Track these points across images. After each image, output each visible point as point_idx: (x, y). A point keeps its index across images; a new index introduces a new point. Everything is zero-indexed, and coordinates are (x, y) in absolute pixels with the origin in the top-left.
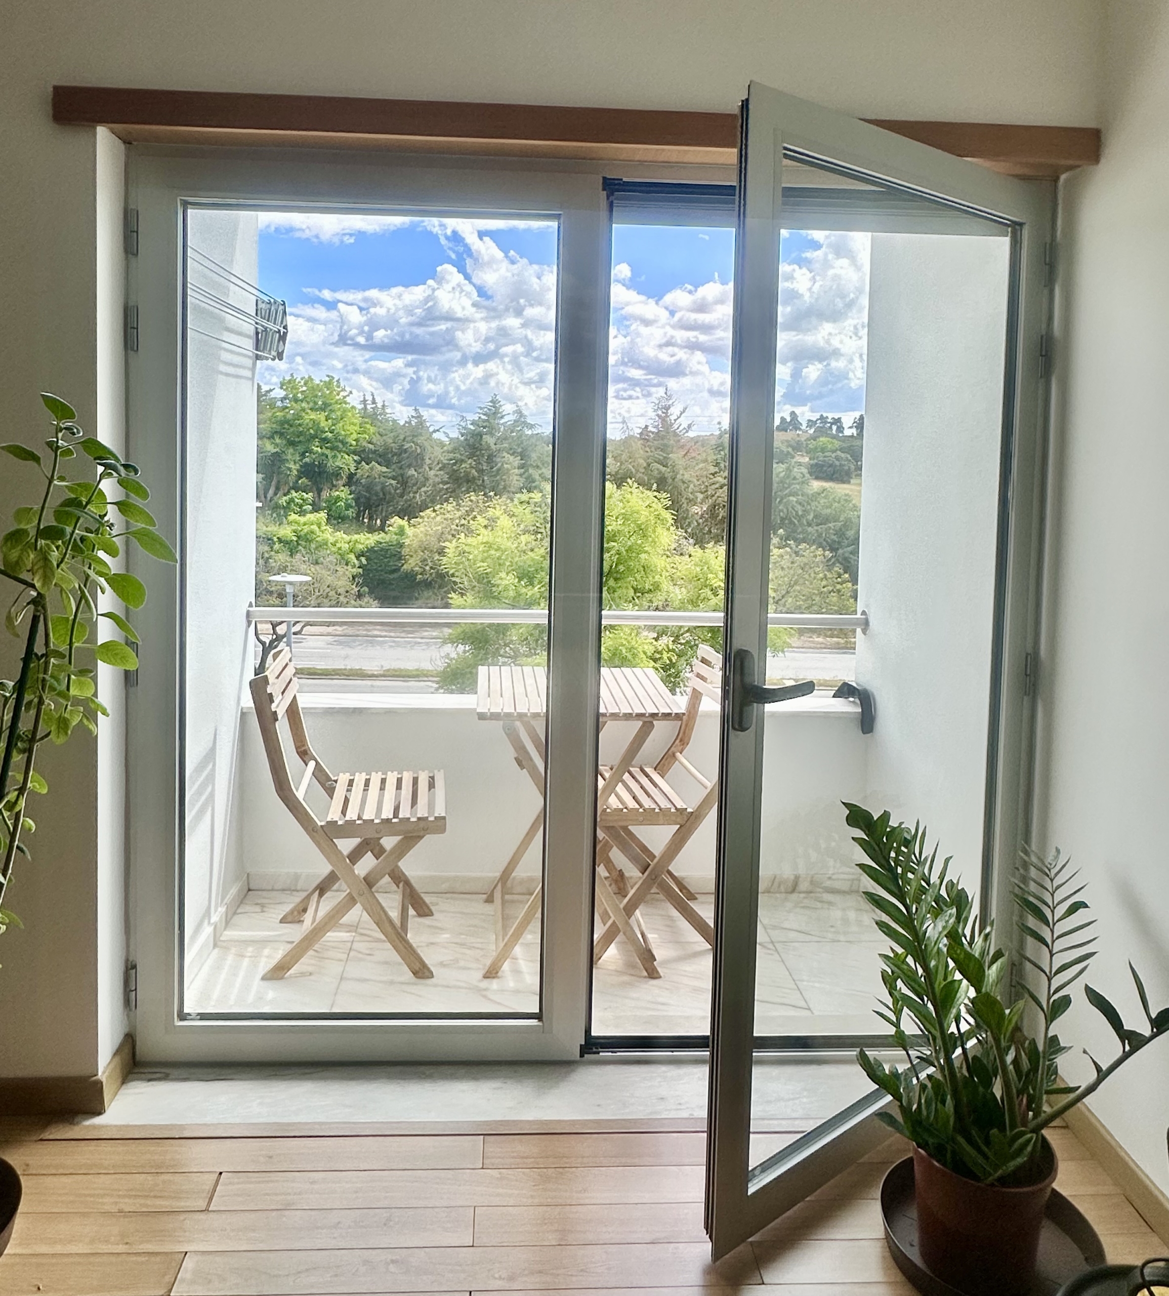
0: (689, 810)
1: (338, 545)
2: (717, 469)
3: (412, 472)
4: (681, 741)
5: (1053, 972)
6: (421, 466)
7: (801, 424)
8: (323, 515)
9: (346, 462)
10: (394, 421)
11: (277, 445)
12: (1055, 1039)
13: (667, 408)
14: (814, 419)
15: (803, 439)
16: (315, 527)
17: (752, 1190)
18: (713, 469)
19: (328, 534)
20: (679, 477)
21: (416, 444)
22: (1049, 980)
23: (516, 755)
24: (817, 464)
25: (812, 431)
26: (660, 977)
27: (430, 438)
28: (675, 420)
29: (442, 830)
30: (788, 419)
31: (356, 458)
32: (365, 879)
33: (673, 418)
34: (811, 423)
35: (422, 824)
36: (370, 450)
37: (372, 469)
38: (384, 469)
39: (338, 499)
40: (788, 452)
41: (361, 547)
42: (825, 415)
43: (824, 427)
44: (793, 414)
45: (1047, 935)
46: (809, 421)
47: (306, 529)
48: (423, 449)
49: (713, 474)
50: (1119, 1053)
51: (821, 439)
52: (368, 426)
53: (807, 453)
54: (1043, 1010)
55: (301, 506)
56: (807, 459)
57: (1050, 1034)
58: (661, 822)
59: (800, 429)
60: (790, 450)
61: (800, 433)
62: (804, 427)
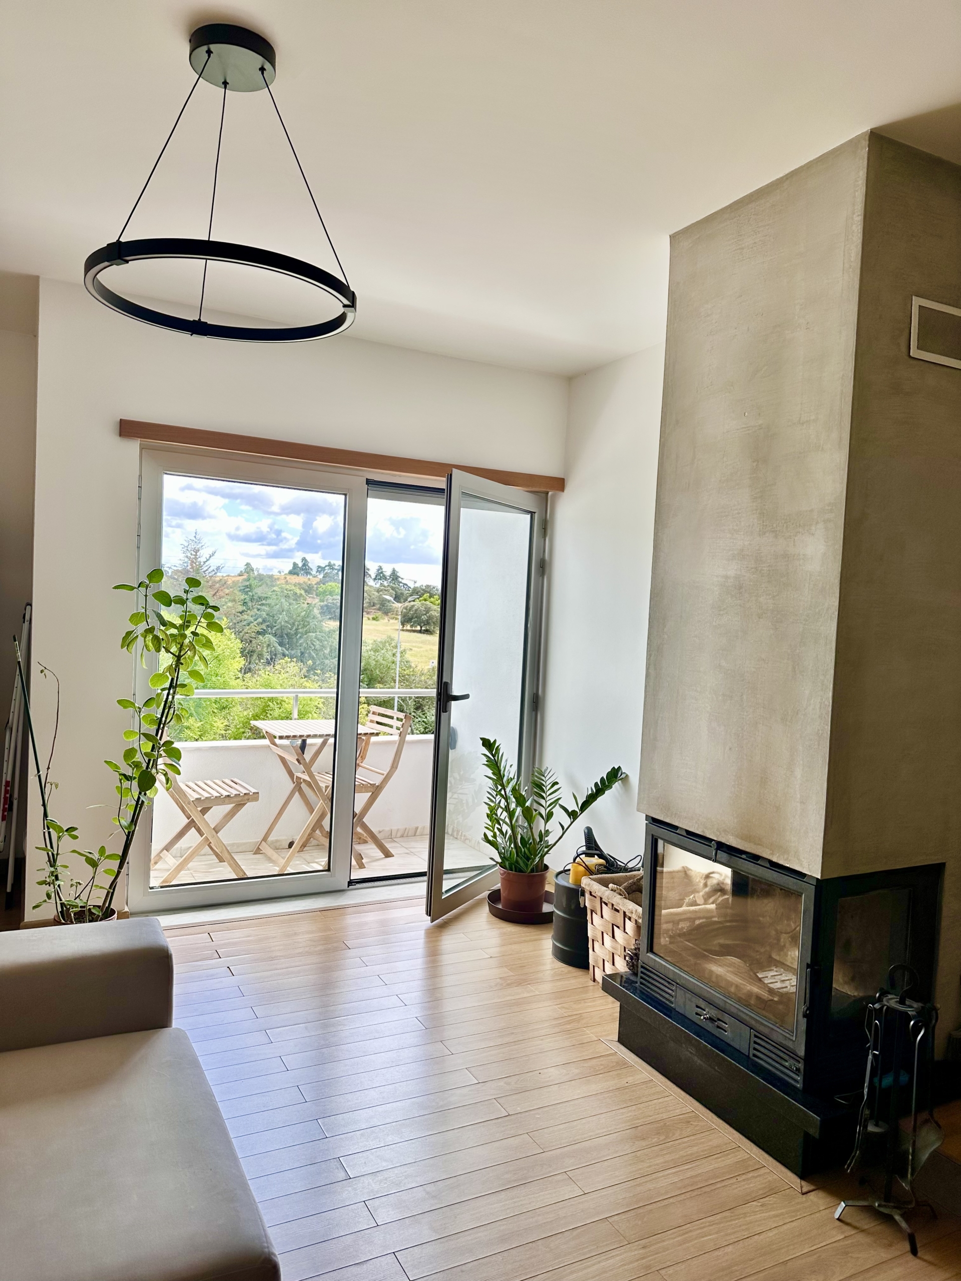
0: (377, 785)
2: (244, 608)
4: (361, 757)
5: (547, 806)
7: (311, 569)
12: (548, 830)
13: (197, 551)
14: (324, 566)
15: (313, 583)
17: (443, 898)
18: (241, 608)
22: (546, 810)
23: (297, 758)
24: (326, 606)
25: (321, 576)
26: (365, 868)
28: (205, 562)
29: (256, 799)
30: (300, 565)
32: (214, 829)
33: (202, 560)
34: (320, 569)
35: (246, 797)
40: (301, 594)
42: (332, 562)
43: (331, 573)
44: (304, 559)
45: (544, 795)
46: (319, 567)
49: (241, 613)
50: (570, 823)
51: (330, 584)
53: (317, 595)
54: (543, 819)
56: (317, 600)
57: (546, 829)
58: (364, 791)
59: (311, 574)
60: (303, 592)
61: (311, 577)
62: (314, 572)
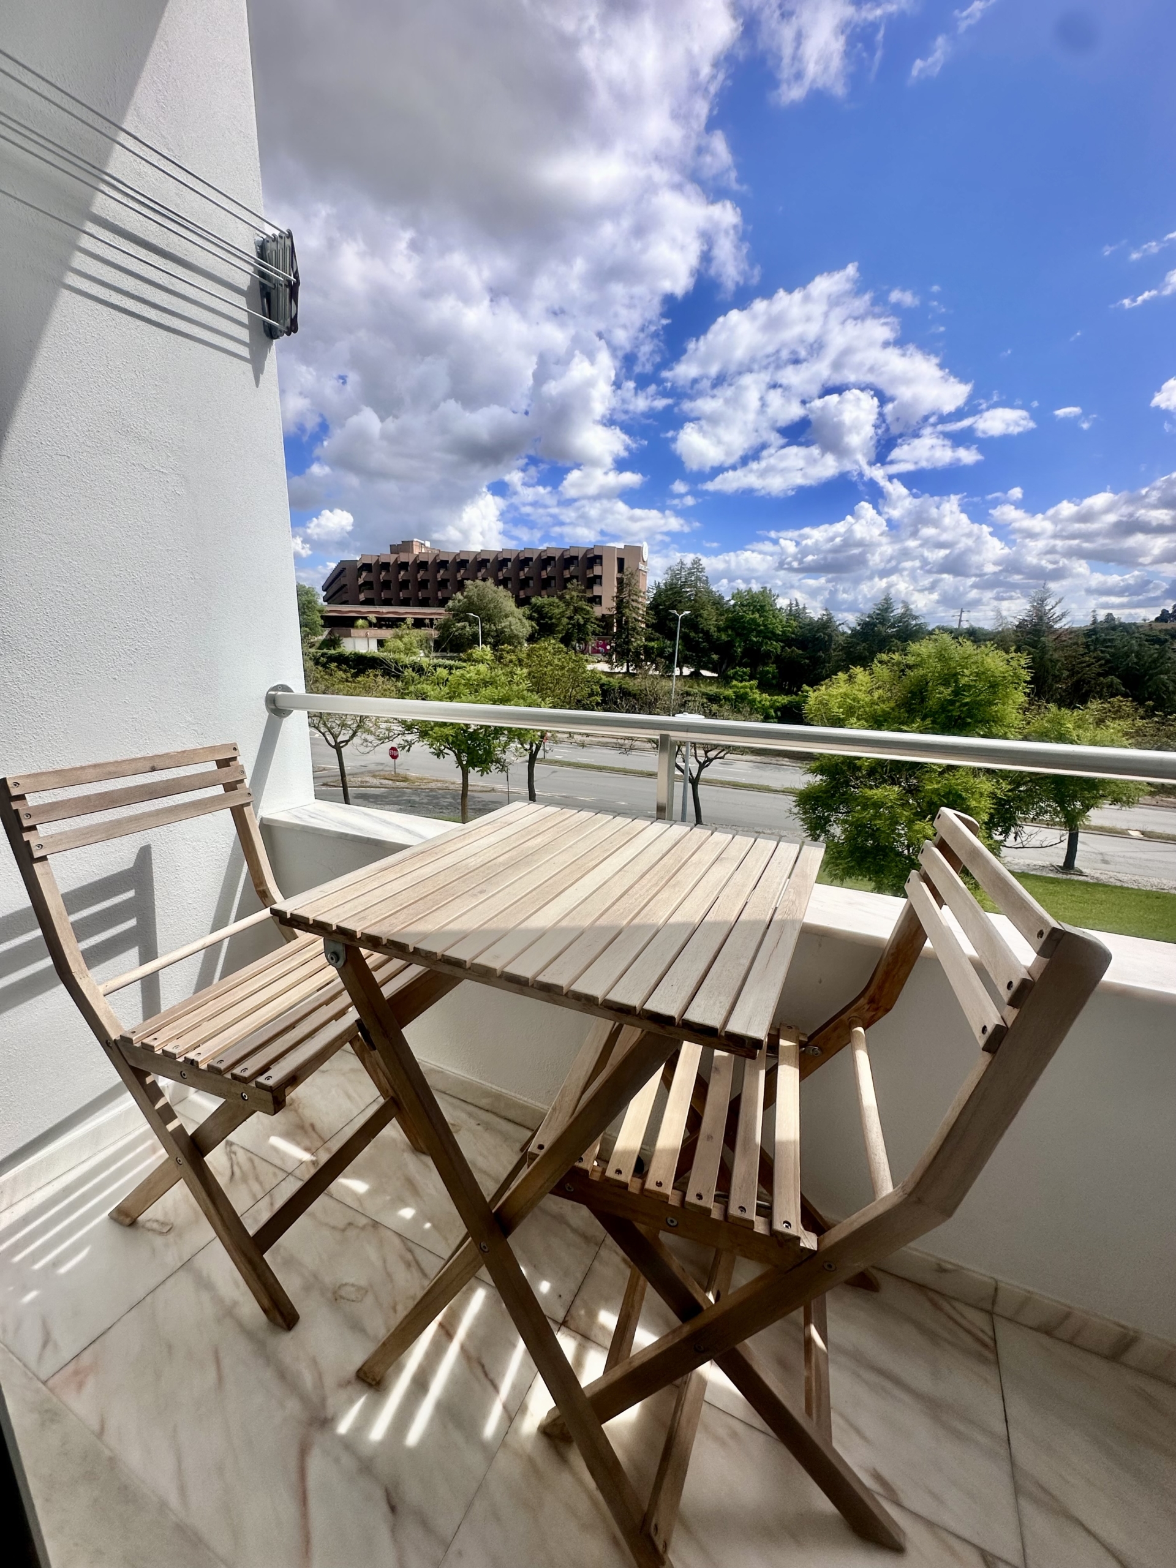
1: (763, 703)
3: (821, 654)
6: (828, 650)
8: (754, 682)
9: (776, 646)
10: (811, 618)
11: (729, 636)
13: (1043, 602)
16: (748, 690)
19: (756, 695)
20: (1047, 656)
21: (824, 634)
27: (836, 629)
31: (782, 644)
36: (792, 638)
37: (792, 652)
38: (800, 652)
39: (768, 672)
41: (778, 704)
47: (742, 691)
48: (830, 636)
52: (792, 622)
55: (742, 677)
